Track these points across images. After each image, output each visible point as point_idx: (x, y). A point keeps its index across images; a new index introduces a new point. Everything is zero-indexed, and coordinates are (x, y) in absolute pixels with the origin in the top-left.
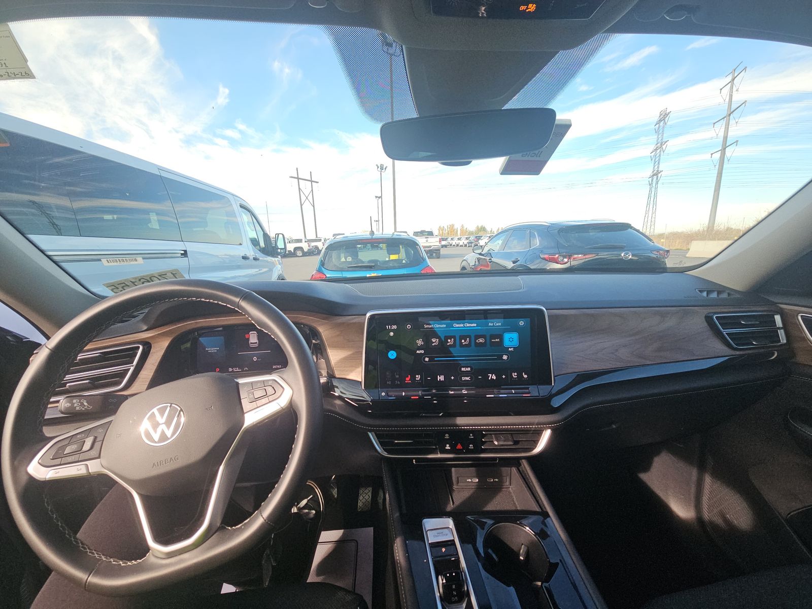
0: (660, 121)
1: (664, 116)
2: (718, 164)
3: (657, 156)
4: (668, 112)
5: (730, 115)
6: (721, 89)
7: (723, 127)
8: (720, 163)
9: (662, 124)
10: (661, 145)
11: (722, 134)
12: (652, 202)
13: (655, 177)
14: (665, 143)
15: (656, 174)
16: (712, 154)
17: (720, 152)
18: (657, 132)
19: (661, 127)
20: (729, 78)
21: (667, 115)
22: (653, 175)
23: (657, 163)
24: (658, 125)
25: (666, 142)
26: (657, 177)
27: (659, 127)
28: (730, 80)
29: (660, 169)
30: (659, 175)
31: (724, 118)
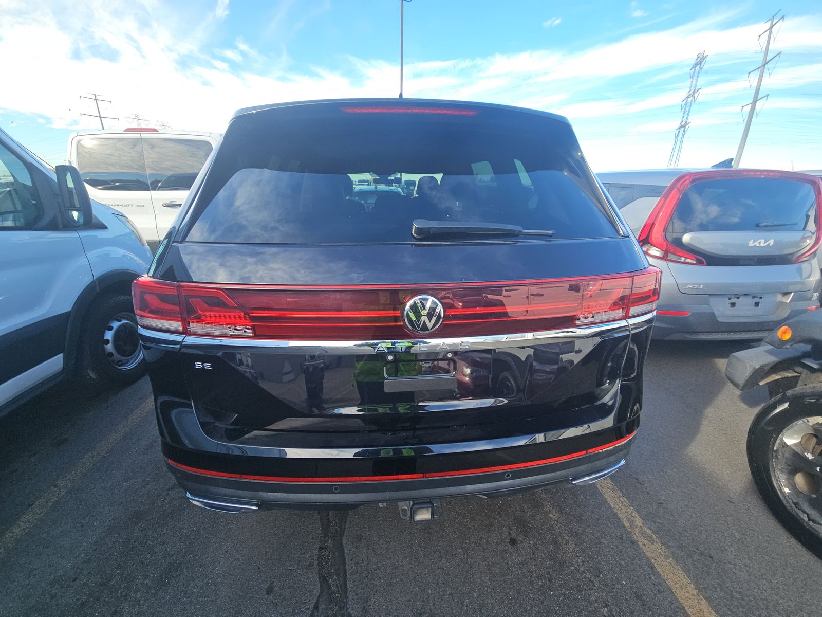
0: (696, 64)
1: (700, 60)
2: (747, 118)
3: (687, 105)
4: (705, 55)
5: (765, 65)
6: (760, 36)
7: (757, 78)
8: (748, 117)
9: (698, 67)
10: (694, 92)
11: (755, 84)
12: (675, 157)
13: (683, 129)
14: (697, 91)
15: (684, 126)
16: (743, 107)
17: (751, 105)
18: (691, 76)
19: (696, 72)
20: (768, 25)
21: (704, 58)
22: (681, 127)
23: (686, 113)
24: (693, 69)
25: (699, 89)
26: (685, 129)
27: (694, 72)
28: (769, 28)
29: (688, 121)
30: (687, 127)
31: (759, 68)
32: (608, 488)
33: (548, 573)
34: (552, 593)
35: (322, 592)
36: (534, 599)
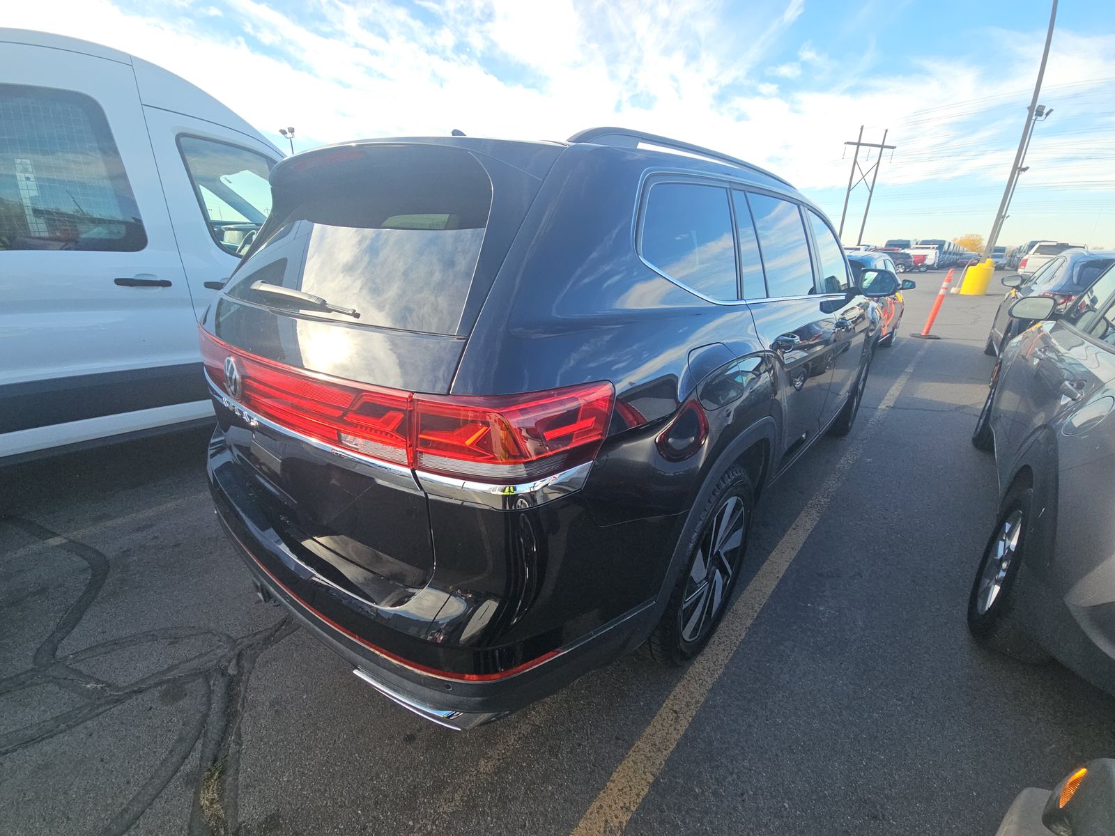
32: (606, 821)
33: (386, 796)
34: (359, 812)
35: (271, 629)
36: (342, 795)
